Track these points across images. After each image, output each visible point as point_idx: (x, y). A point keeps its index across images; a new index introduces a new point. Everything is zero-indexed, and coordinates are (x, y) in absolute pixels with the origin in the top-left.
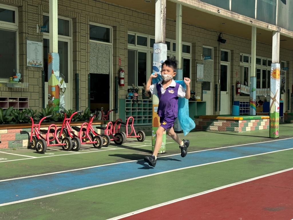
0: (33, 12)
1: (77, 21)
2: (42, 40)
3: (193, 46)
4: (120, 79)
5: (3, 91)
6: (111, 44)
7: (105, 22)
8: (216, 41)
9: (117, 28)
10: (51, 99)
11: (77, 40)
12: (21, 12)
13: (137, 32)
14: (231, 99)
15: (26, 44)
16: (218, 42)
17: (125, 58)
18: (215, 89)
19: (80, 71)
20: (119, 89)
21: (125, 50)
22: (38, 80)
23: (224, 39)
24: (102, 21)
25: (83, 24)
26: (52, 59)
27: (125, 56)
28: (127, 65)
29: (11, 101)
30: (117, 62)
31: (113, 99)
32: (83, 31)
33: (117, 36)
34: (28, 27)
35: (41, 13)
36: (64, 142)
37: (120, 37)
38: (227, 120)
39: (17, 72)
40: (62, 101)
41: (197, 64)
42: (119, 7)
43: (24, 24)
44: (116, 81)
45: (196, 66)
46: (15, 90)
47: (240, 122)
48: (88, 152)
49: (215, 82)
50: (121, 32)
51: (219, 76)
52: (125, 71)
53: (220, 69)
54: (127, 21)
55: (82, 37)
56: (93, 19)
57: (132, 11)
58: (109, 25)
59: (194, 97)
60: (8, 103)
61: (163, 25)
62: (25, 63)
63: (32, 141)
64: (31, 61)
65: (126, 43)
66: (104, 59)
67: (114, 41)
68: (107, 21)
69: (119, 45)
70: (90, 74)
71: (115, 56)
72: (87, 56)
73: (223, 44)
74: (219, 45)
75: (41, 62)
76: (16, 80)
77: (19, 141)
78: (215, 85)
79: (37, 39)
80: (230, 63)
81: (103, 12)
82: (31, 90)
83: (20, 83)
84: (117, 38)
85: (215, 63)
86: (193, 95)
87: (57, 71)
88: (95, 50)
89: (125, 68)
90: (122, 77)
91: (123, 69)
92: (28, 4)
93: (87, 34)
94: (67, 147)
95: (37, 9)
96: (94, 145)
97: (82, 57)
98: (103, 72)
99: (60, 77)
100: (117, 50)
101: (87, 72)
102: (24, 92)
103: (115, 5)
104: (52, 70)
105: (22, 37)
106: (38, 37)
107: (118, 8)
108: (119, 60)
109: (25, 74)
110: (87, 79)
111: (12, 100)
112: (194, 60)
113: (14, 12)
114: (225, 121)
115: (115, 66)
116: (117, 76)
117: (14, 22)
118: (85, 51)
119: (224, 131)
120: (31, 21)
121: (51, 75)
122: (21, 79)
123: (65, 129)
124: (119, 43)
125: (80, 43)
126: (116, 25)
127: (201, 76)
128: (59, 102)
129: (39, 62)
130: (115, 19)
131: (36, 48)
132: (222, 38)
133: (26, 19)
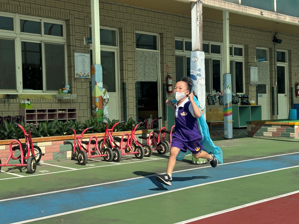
0: (80, 25)
1: (123, 31)
2: (89, 52)
3: (245, 49)
4: (168, 86)
5: (53, 103)
6: (158, 51)
7: (151, 30)
8: (271, 42)
9: (164, 35)
10: (95, 110)
11: (124, 49)
12: (68, 25)
13: (184, 37)
14: (290, 102)
15: (74, 56)
16: (273, 42)
17: (173, 65)
18: (271, 92)
19: (127, 80)
20: (167, 96)
21: (173, 56)
22: (86, 91)
23: (280, 39)
24: (148, 29)
25: (129, 34)
26: (95, 70)
27: (173, 62)
28: (175, 71)
29: (60, 112)
30: (165, 69)
31: (162, 106)
32: (129, 40)
33: (164, 43)
34: (75, 39)
35: (88, 25)
36: (106, 153)
37: (167, 43)
38: (282, 125)
39: (66, 84)
40: (106, 112)
41: (251, 67)
42: (166, 14)
43: (71, 37)
44: (164, 88)
45: (249, 69)
46: (64, 102)
47: (296, 127)
48: (129, 162)
49: (271, 84)
50: (168, 39)
51: (275, 78)
52: (173, 78)
53: (276, 70)
54: (173, 28)
55: (128, 47)
56: (139, 28)
57: (179, 17)
58: (155, 32)
59: (248, 101)
60: (58, 114)
61: (200, 32)
62: (73, 75)
63: (76, 153)
64: (79, 73)
65: (173, 49)
66: (152, 66)
67: (161, 48)
68: (153, 28)
69: (166, 52)
70: (137, 82)
71: (162, 63)
72: (133, 65)
73: (279, 44)
74: (274, 46)
75: (88, 73)
76: (65, 91)
77: (64, 153)
78: (271, 87)
79: (84, 51)
80: (287, 63)
81: (149, 20)
82: (80, 100)
83: (69, 94)
84: (164, 45)
85: (271, 64)
86: (247, 99)
87: (100, 82)
88: (141, 58)
89: (173, 74)
90: (170, 83)
91: (171, 76)
92: (75, 17)
93: (134, 42)
94: (109, 158)
95: (84, 21)
96: (136, 155)
97: (129, 66)
98: (150, 80)
99: (103, 88)
100: (165, 57)
101: (134, 80)
102: (73, 103)
103: (161, 12)
104: (96, 81)
105: (70, 50)
106: (85, 49)
107: (164, 15)
108: (167, 67)
109: (73, 86)
110: (134, 87)
111: (62, 112)
112: (247, 62)
113: (62, 26)
114: (279, 127)
115: (162, 73)
116: (165, 83)
117: (62, 35)
118: (131, 60)
119: (279, 136)
120: (78, 34)
121: (94, 87)
122: (70, 91)
123: (107, 140)
124: (166, 49)
125: (126, 52)
126: (163, 32)
127: (255, 79)
128: (103, 113)
129: (86, 74)
130: (161, 26)
131: (84, 60)
132: (278, 38)
133: (74, 32)
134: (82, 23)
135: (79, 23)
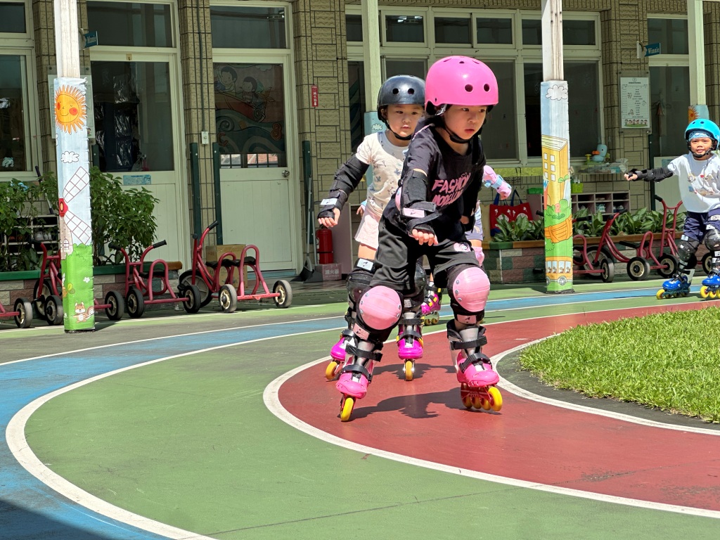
0: (629, 18)
2: (647, 72)
11: (715, 61)
12: (606, 22)
15: (619, 85)
22: (642, 155)
34: (621, 49)
39: (599, 143)
43: (613, 44)
62: (617, 124)
79: (636, 72)
92: (620, 3)
95: (637, 9)
105: (610, 72)
106: (639, 67)
109: (617, 146)
117: (592, 43)
122: (610, 156)
133: (618, 34)
134: (634, 13)
135: (628, 13)
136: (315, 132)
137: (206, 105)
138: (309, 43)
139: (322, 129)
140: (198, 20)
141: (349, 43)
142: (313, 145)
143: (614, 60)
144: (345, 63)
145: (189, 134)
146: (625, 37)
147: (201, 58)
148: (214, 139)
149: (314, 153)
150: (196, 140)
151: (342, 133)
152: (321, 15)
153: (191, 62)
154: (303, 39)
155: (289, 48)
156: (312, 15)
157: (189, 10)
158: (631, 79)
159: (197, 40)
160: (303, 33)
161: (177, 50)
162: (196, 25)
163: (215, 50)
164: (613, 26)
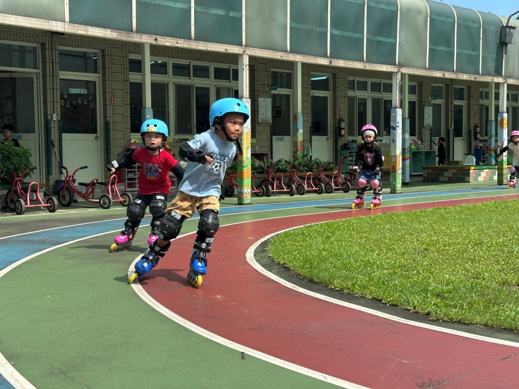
4: (341, 129)
6: (330, 92)
7: (325, 71)
9: (337, 75)
12: (252, 71)
13: (356, 76)
17: (346, 107)
21: (345, 97)
22: (267, 135)
24: (322, 70)
27: (345, 104)
28: (347, 115)
33: (337, 84)
37: (340, 84)
44: (336, 132)
50: (341, 79)
52: (346, 121)
56: (314, 69)
65: (345, 90)
67: (333, 89)
69: (339, 93)
71: (334, 105)
89: (346, 118)
90: (343, 127)
100: (337, 98)
108: (339, 109)
110: (309, 131)
116: (337, 125)
119: (454, 181)
124: (339, 90)
129: (268, 117)
134: (265, 68)
136: (112, 117)
137: (55, 100)
138: (110, 71)
139: (116, 115)
140: (52, 56)
141: (130, 73)
142: (111, 123)
143: (256, 89)
144: (128, 82)
145: (46, 115)
146: (261, 79)
147: (53, 76)
148: (59, 118)
149: (111, 128)
150: (49, 118)
151: (127, 118)
152: (116, 58)
153: (48, 78)
154: (107, 70)
155: (99, 73)
156: (112, 57)
157: (47, 51)
158: (263, 99)
159: (51, 66)
160: (107, 66)
161: (40, 71)
162: (51, 59)
163: (61, 72)
164: (256, 73)
